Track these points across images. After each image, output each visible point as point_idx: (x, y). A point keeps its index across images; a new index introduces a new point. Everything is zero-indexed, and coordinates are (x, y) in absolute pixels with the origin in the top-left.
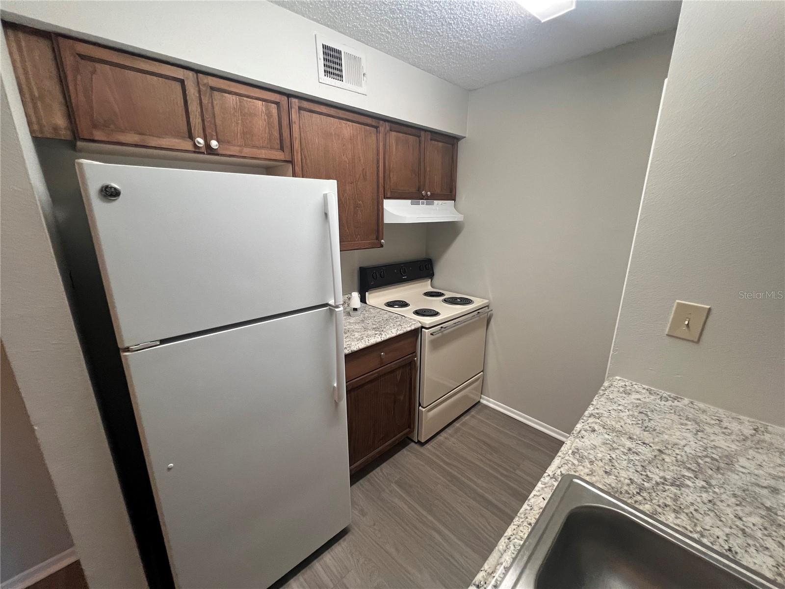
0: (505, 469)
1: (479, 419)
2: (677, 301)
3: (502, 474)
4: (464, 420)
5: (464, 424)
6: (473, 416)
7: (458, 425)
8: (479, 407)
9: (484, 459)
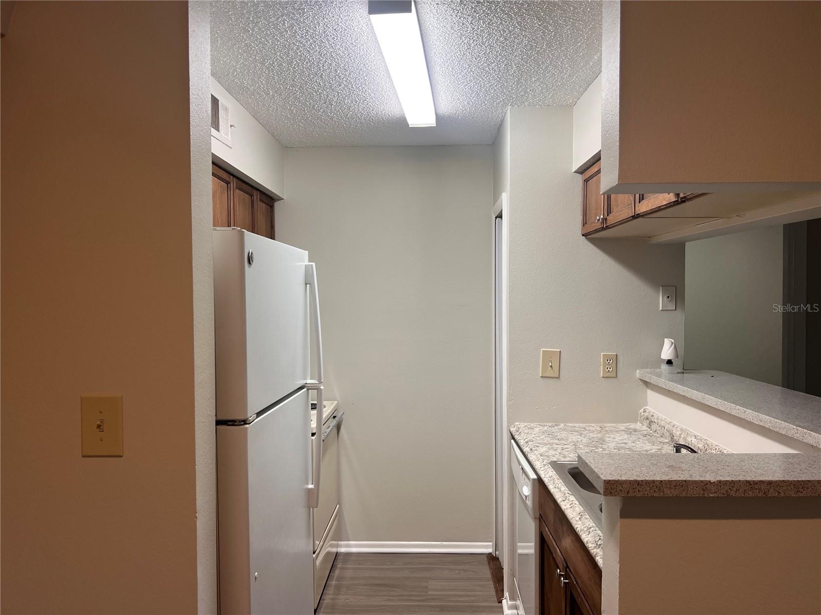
0: (419, 596)
1: (352, 568)
2: (542, 349)
3: (418, 601)
4: (336, 576)
5: (339, 579)
6: (342, 569)
7: (334, 583)
8: (340, 558)
9: (390, 598)
